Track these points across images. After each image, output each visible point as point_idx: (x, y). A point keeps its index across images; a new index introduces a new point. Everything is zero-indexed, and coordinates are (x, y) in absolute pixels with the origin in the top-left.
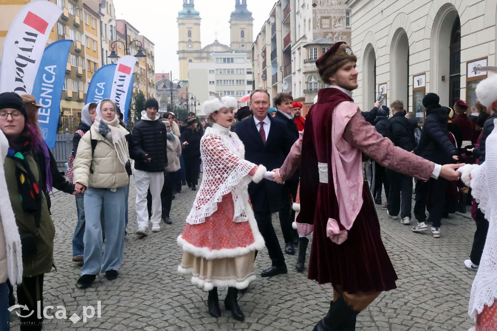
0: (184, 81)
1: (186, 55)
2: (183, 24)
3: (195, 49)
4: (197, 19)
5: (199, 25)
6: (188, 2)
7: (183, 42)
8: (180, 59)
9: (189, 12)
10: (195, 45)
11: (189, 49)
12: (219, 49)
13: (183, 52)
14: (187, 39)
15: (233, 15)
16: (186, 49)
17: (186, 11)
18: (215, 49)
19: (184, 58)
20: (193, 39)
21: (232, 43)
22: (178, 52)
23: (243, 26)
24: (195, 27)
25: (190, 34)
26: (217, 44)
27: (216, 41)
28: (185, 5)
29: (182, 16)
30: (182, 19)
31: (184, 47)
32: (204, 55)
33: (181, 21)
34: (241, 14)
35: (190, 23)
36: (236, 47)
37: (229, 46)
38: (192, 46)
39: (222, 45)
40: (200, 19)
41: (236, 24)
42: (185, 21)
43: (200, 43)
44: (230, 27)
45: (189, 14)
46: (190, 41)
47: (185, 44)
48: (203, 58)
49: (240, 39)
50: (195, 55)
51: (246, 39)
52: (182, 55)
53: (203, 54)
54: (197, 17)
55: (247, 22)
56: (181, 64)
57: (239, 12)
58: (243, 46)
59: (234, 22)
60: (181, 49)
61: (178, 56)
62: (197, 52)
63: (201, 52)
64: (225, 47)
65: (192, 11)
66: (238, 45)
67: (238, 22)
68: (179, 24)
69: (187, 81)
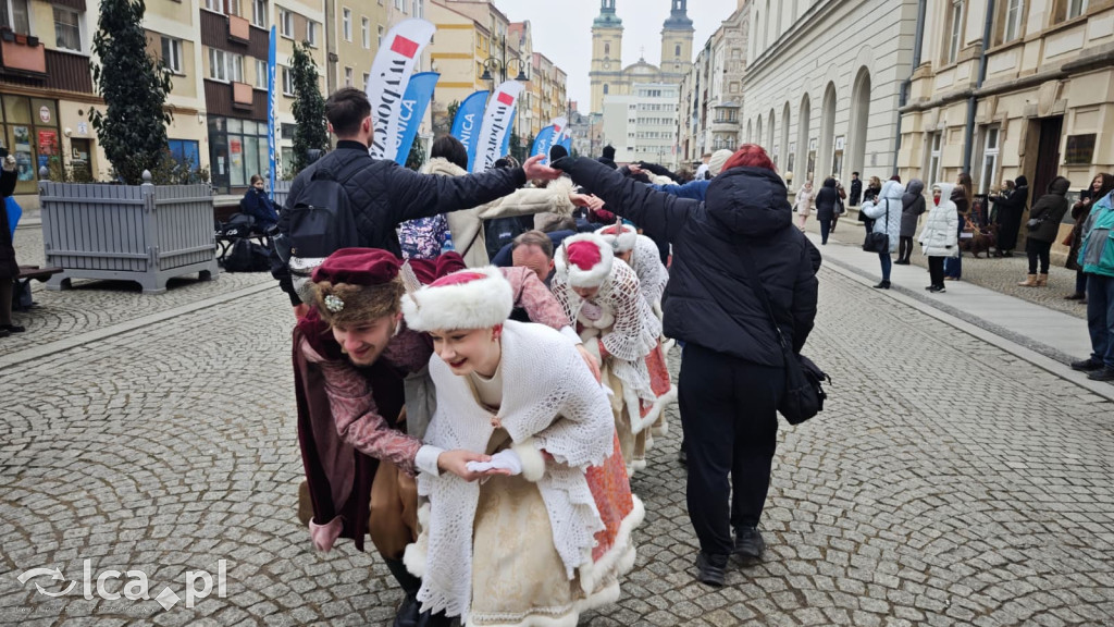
0: (596, 115)
1: (600, 78)
2: (599, 36)
3: (613, 70)
4: (618, 29)
5: (621, 37)
6: (608, 6)
7: (598, 60)
8: (592, 83)
9: (608, 19)
10: (614, 64)
11: (605, 71)
12: (645, 71)
13: (597, 73)
14: (603, 56)
15: (667, 24)
16: (600, 70)
17: (604, 18)
18: (638, 71)
19: (598, 82)
20: (612, 56)
21: (663, 63)
22: (591, 74)
23: (679, 40)
24: (614, 40)
25: (607, 50)
26: (642, 63)
27: (642, 59)
28: (604, 10)
29: (598, 25)
30: (599, 29)
31: (599, 67)
32: (625, 79)
33: (596, 32)
34: (678, 22)
35: (608, 34)
36: (667, 69)
37: (659, 67)
38: (610, 66)
39: (649, 66)
40: (621, 29)
41: (670, 37)
42: (602, 32)
43: (619, 61)
44: (663, 40)
45: (608, 21)
46: (607, 58)
47: (600, 64)
48: (622, 83)
49: (674, 58)
50: (613, 78)
51: (682, 58)
52: (595, 78)
53: (624, 77)
54: (617, 26)
55: (686, 34)
56: (593, 90)
57: (675, 20)
58: (677, 67)
59: (667, 34)
60: (595, 70)
61: (589, 79)
62: (615, 74)
63: (620, 74)
64: (654, 68)
65: (612, 18)
66: (671, 66)
67: (673, 34)
68: (594, 36)
69: (601, 115)
